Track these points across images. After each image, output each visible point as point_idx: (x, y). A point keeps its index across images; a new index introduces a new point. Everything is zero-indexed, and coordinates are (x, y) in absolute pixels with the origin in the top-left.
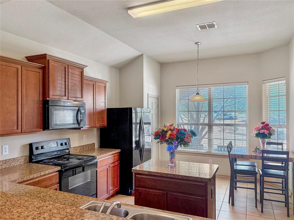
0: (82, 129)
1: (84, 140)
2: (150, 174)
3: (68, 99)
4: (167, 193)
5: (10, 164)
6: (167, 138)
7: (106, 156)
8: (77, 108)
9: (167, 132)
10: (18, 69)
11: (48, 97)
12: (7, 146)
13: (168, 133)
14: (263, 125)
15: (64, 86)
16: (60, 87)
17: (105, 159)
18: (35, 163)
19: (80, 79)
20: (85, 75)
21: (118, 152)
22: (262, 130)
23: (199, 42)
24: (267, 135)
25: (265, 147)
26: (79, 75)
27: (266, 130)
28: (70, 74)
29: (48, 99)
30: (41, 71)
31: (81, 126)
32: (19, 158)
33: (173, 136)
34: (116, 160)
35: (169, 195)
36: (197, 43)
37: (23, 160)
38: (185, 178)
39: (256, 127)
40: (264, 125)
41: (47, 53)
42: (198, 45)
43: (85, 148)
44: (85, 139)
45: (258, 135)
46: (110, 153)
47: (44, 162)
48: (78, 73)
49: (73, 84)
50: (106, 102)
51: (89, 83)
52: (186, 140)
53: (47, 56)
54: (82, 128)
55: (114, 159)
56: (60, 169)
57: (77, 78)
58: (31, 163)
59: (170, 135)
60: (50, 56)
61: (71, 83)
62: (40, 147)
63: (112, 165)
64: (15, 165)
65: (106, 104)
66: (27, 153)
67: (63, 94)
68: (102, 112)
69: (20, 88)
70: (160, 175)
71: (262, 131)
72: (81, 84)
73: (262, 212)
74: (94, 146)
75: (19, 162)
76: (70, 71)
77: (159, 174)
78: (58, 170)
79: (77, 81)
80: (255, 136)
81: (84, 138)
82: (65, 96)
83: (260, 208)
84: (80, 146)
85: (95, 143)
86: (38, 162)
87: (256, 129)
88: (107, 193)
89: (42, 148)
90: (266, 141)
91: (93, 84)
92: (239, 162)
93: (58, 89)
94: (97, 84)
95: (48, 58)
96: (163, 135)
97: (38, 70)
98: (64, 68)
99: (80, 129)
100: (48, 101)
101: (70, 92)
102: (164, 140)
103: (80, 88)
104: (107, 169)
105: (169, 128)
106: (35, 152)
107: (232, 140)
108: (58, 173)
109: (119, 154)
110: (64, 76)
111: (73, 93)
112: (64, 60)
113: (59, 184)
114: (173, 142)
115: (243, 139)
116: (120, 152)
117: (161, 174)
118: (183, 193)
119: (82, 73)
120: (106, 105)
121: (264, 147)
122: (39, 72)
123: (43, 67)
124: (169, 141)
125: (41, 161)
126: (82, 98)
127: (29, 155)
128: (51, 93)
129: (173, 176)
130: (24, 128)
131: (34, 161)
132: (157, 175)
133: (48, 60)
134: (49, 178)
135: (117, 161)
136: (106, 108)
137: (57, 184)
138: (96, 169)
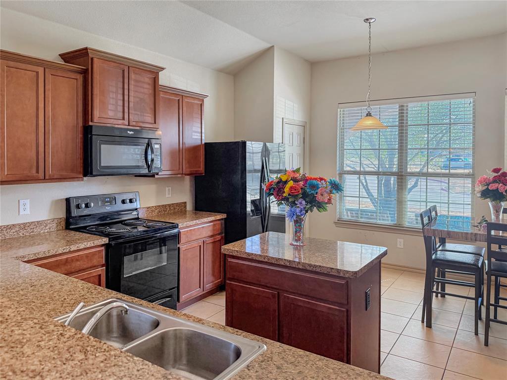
0: (156, 176)
1: (167, 196)
2: (250, 258)
3: (129, 125)
4: (278, 293)
5: (32, 230)
6: (284, 195)
7: (198, 224)
8: (146, 141)
9: (286, 182)
10: (37, 73)
11: (92, 121)
12: (28, 202)
13: (287, 186)
14: (496, 174)
15: (120, 103)
16: (113, 104)
17: (194, 229)
18: (73, 230)
19: (151, 91)
20: (160, 83)
21: (222, 219)
22: (493, 185)
23: (371, 19)
24: (504, 193)
25: (501, 217)
26: (149, 84)
27: (501, 184)
28: (132, 82)
29: (90, 123)
30: (80, 78)
31: (154, 171)
32: (49, 222)
33: (296, 190)
34: (217, 233)
35: (282, 298)
36: (367, 20)
37: (55, 225)
38: (308, 268)
39: (481, 178)
40: (499, 174)
41: (89, 46)
42: (370, 23)
43: (169, 209)
44: (169, 194)
45: (485, 194)
46: (206, 220)
47: (87, 230)
48: (147, 80)
49: (138, 99)
50: (203, 131)
51: (170, 99)
52: (319, 198)
53: (89, 51)
54: (157, 174)
55: (214, 230)
56: (107, 242)
57: (146, 88)
58: (67, 231)
59: (291, 188)
60: (93, 52)
61: (134, 97)
62: (83, 206)
63: (210, 240)
64: (42, 232)
65: (203, 135)
66: (62, 214)
67: (120, 115)
68: (194, 149)
69: (41, 105)
70: (266, 260)
71: (493, 187)
72: (153, 99)
73: (486, 344)
74: (185, 207)
75: (47, 227)
76: (133, 76)
77: (264, 258)
78: (103, 243)
79: (146, 94)
80: (479, 195)
81: (167, 194)
82: (123, 119)
83: (482, 336)
84: (159, 206)
85: (186, 202)
86: (78, 230)
87: (480, 182)
88: (200, 287)
89: (87, 206)
90: (501, 206)
91: (179, 100)
92: (449, 246)
93: (110, 107)
94: (186, 100)
95: (91, 56)
96: (279, 189)
97: (73, 75)
98: (122, 71)
99: (153, 176)
100: (91, 126)
101: (132, 113)
102: (280, 197)
103: (152, 106)
104: (200, 246)
105: (292, 175)
106: (75, 213)
107: (436, 204)
108: (103, 248)
109: (223, 221)
110: (120, 85)
111: (138, 115)
112: (120, 58)
113: (104, 268)
114: (296, 202)
115: (465, 203)
116: (225, 218)
117: (269, 259)
118: (306, 296)
119: (155, 80)
120: (203, 138)
121: (497, 217)
122: (77, 79)
123: (83, 70)
124: (290, 200)
125: (85, 228)
126: (155, 123)
127: (65, 217)
128: (97, 113)
129: (288, 264)
130: (50, 171)
131: (72, 227)
132: (261, 260)
133: (92, 59)
134: (87, 256)
135: (219, 234)
136: (203, 142)
137: (102, 267)
138: (178, 246)
